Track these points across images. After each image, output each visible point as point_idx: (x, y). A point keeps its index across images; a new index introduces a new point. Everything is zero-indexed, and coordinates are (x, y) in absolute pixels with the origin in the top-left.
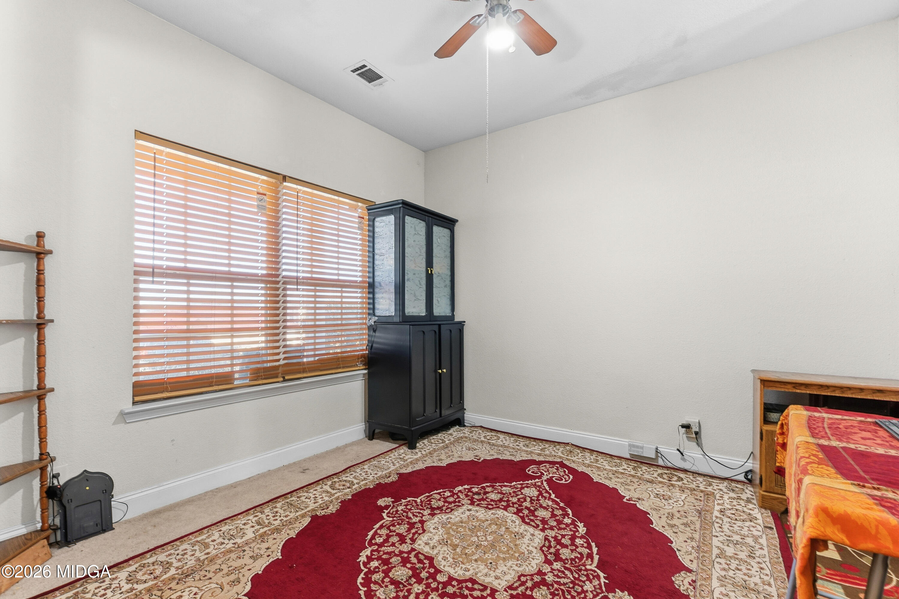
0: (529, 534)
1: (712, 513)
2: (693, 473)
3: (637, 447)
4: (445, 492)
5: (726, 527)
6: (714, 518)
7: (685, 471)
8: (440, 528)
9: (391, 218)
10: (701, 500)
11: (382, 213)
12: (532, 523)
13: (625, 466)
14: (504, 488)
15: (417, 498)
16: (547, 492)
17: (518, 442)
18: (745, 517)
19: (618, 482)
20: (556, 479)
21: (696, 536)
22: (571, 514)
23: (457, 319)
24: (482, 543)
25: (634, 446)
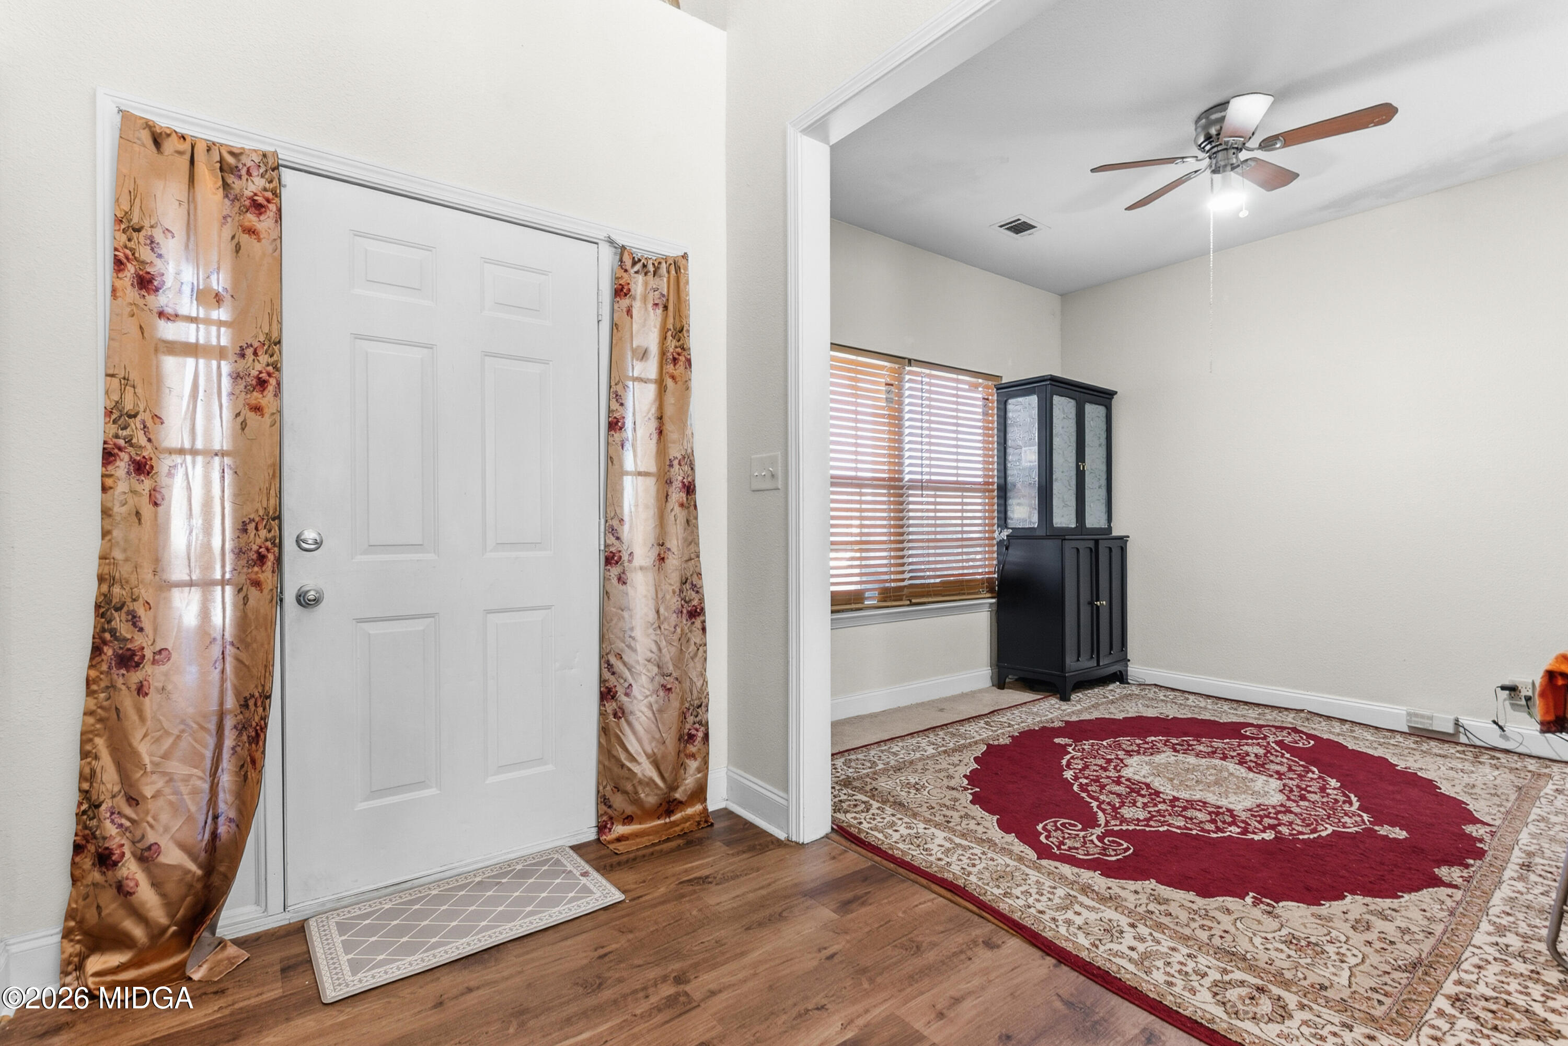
0: (1261, 780)
2: (1520, 754)
3: (1422, 716)
4: (1135, 740)
6: (1543, 795)
7: (1506, 751)
9: (1034, 399)
10: (1525, 779)
11: (1020, 392)
12: (1262, 773)
13: (1400, 739)
14: (1214, 744)
15: (1103, 742)
17: (1220, 704)
19: (1388, 753)
20: (1289, 742)
22: (1317, 772)
23: (1116, 533)
24: (1203, 780)
25: (1416, 715)
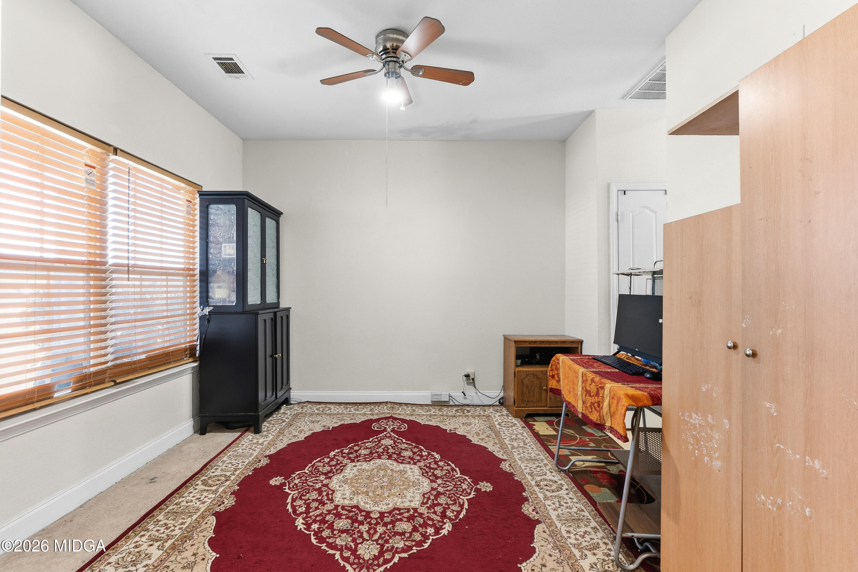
0: (408, 469)
1: (496, 427)
2: (473, 406)
3: (437, 395)
4: (323, 459)
5: (506, 432)
6: (499, 429)
7: (468, 405)
8: (343, 485)
9: (232, 208)
10: (486, 421)
11: (220, 200)
12: (404, 462)
13: (434, 410)
14: (367, 444)
15: (304, 470)
16: (398, 439)
17: (349, 408)
18: (511, 424)
19: (437, 421)
20: (397, 429)
21: (496, 441)
22: (424, 449)
23: (283, 306)
24: (383, 484)
25: (435, 395)
